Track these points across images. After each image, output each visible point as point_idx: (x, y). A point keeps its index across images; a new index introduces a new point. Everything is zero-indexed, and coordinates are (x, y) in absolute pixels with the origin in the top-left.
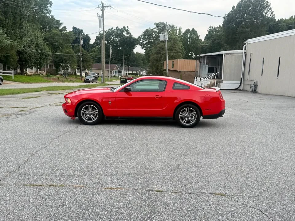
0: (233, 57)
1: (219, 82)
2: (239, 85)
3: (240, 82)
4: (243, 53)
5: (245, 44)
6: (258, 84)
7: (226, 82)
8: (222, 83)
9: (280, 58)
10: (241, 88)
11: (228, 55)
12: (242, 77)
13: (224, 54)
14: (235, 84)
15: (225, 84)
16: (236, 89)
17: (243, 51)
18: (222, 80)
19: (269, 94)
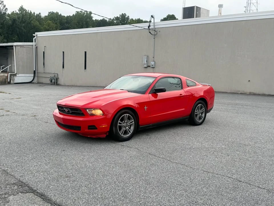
0: (25, 49)
1: (13, 75)
2: (32, 78)
3: (33, 75)
4: (33, 45)
5: (34, 37)
6: (59, 77)
7: (20, 75)
8: (16, 76)
9: (86, 53)
10: (35, 81)
11: (20, 47)
12: (34, 70)
13: (15, 46)
14: (29, 77)
15: (19, 78)
16: (30, 82)
17: (34, 43)
18: (15, 73)
19: (76, 85)
